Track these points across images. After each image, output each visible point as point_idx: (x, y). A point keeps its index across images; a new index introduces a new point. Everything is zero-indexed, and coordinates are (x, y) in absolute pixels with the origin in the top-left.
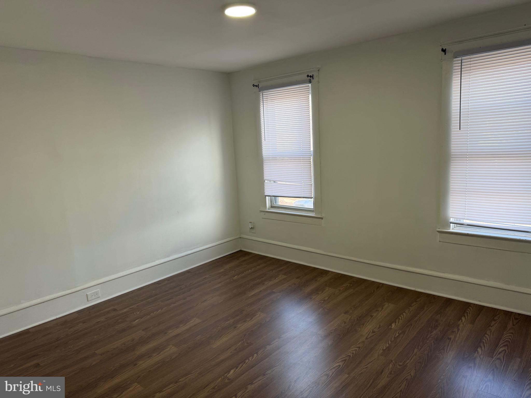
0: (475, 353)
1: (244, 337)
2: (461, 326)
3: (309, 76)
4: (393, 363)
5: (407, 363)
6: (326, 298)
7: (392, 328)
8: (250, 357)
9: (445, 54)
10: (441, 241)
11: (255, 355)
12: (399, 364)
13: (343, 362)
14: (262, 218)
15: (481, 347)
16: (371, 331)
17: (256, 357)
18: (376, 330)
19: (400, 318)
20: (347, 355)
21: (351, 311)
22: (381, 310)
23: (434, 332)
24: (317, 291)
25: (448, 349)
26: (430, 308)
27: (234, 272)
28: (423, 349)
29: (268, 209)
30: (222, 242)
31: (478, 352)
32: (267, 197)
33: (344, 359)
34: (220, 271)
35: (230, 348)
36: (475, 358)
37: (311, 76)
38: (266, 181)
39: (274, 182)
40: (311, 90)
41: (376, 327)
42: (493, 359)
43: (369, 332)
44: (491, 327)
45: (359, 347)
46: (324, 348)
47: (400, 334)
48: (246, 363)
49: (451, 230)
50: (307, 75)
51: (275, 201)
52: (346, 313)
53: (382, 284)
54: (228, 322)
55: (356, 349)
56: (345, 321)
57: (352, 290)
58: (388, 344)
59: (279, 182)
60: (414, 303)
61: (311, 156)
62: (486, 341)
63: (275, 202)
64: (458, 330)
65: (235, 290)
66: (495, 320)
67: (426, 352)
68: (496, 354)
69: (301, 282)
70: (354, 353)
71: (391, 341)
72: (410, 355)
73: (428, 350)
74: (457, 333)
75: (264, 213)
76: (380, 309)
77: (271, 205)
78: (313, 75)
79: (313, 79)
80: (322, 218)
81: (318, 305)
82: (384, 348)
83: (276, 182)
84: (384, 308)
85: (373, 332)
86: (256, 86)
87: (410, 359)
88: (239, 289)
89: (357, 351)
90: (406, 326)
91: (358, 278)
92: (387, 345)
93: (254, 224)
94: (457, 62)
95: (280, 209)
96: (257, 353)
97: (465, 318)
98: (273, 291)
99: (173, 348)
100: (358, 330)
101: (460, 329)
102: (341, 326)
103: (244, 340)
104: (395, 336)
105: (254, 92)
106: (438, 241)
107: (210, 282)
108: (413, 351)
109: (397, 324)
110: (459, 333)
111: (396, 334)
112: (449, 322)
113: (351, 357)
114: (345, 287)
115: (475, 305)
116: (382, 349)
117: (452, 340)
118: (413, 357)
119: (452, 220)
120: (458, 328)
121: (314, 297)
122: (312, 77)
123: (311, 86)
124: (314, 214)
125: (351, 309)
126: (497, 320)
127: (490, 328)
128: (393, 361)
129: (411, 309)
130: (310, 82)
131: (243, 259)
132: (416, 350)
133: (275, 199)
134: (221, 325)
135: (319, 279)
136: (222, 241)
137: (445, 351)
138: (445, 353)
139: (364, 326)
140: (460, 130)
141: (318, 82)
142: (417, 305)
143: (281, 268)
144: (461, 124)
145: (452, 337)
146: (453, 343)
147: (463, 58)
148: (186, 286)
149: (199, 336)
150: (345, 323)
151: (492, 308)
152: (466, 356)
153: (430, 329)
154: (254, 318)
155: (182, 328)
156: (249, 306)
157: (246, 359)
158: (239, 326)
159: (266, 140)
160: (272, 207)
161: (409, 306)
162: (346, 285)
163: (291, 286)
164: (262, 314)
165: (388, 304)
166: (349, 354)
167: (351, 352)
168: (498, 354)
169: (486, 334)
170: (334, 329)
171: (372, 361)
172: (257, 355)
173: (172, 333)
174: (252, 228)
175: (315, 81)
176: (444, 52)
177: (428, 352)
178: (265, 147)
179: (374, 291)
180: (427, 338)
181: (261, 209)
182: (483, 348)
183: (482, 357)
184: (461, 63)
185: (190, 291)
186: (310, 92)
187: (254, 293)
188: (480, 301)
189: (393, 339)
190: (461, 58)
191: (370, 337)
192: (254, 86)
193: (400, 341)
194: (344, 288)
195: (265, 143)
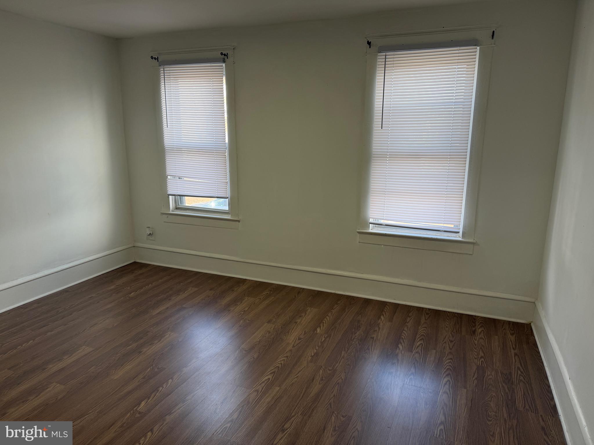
0: (397, 349)
1: (153, 362)
2: (381, 324)
3: (223, 54)
4: (323, 368)
5: (337, 367)
6: (246, 309)
7: (317, 333)
8: (164, 383)
9: (370, 48)
10: (361, 242)
11: (170, 381)
12: (329, 369)
13: (272, 375)
14: (164, 222)
15: (401, 343)
16: (297, 338)
17: (171, 383)
18: (302, 337)
19: (325, 322)
20: (275, 367)
21: (274, 320)
22: (305, 316)
23: (358, 333)
24: (235, 302)
25: (373, 348)
26: (351, 310)
27: (129, 288)
28: (350, 351)
29: (172, 211)
30: (111, 253)
31: (399, 348)
32: (170, 197)
33: (273, 371)
34: (110, 289)
35: (137, 376)
36: (397, 355)
37: (225, 55)
38: (169, 177)
39: (179, 178)
40: (225, 71)
41: (301, 333)
42: (413, 353)
43: (295, 340)
44: (408, 323)
45: (287, 357)
46: (249, 362)
47: (326, 338)
48: (160, 391)
49: (370, 231)
50: (221, 53)
51: (181, 201)
52: (269, 322)
53: (302, 289)
54: (131, 347)
55: (284, 358)
56: (269, 331)
57: (273, 297)
58: (316, 349)
59: (185, 179)
60: (336, 306)
61: (226, 149)
62: (405, 337)
63: (181, 203)
64: (379, 328)
65: (134, 309)
66: (410, 317)
67: (353, 353)
68: (415, 348)
69: (215, 293)
70: (283, 363)
71: (318, 346)
72: (338, 358)
73: (354, 352)
74: (379, 332)
75: (167, 216)
76: (303, 314)
77: (176, 206)
78: (227, 53)
79: (227, 58)
80: (239, 221)
81: (238, 316)
82: (313, 354)
83: (182, 179)
84: (307, 313)
85: (299, 339)
86: (155, 59)
87: (339, 362)
88: (139, 307)
89: (285, 362)
90: (331, 329)
91: (278, 285)
92: (315, 351)
93: (153, 230)
94: (381, 57)
95: (187, 210)
96: (172, 378)
97: (384, 317)
98: (183, 306)
99: (57, 387)
100: (283, 339)
101: (381, 328)
102: (266, 337)
103: (154, 365)
104: (321, 340)
105: (152, 66)
106: (358, 242)
107: (98, 302)
108: (340, 354)
109: (322, 328)
110: (380, 332)
111: (322, 338)
112: (370, 321)
113: (280, 368)
114: (266, 294)
115: (391, 303)
116: (310, 356)
117: (375, 338)
118: (341, 360)
119: (371, 220)
120: (379, 326)
121: (232, 309)
122: (227, 55)
123: (224, 66)
124: (230, 216)
125: (274, 317)
126: (411, 316)
127: (406, 324)
128: (323, 367)
129: (334, 311)
130: (224, 61)
131: (140, 272)
132: (343, 352)
133: (180, 198)
134: (121, 351)
135: (236, 289)
136: (110, 251)
137: (370, 350)
138: (370, 352)
139: (289, 334)
140: (382, 129)
141: (233, 63)
142: (338, 307)
143: (190, 280)
144: (383, 123)
145: (375, 336)
146: (376, 341)
147: (387, 53)
148: (65, 309)
149: (93, 368)
150: (269, 332)
151: (406, 306)
152: (389, 353)
153: (353, 330)
154: (162, 340)
155: (68, 361)
156: (154, 327)
157: (159, 387)
158: (145, 350)
159: (168, 127)
160: (177, 208)
161: (331, 310)
162: (266, 293)
163: (204, 300)
164: (173, 333)
165: (311, 309)
166: (278, 365)
167: (279, 363)
168: (416, 347)
169: (404, 330)
170: (259, 340)
171: (302, 370)
172: (173, 380)
173: (54, 368)
174: (150, 234)
175: (230, 60)
176: (369, 46)
177: (354, 353)
178: (168, 134)
179: (295, 297)
180: (352, 339)
181: (163, 211)
182: (403, 344)
183: (403, 352)
184: (385, 59)
185: (71, 314)
186: (224, 73)
187: (160, 310)
188: (395, 299)
189: (320, 344)
190: (385, 53)
191: (297, 345)
192: (153, 58)
193: (327, 344)
194: (264, 296)
195: (167, 130)
